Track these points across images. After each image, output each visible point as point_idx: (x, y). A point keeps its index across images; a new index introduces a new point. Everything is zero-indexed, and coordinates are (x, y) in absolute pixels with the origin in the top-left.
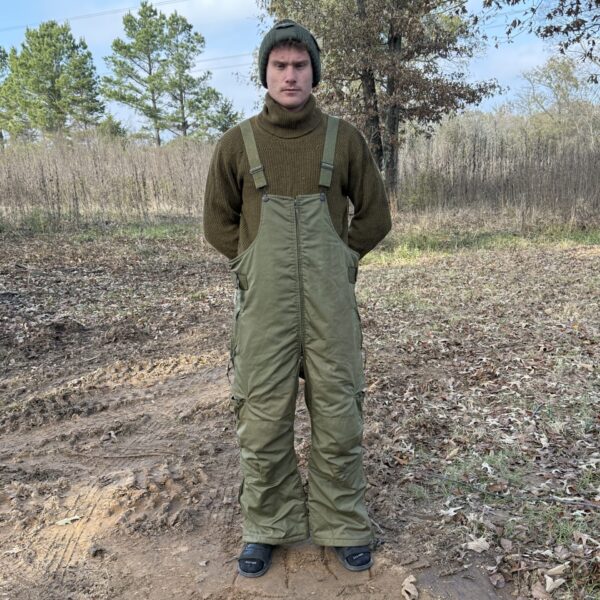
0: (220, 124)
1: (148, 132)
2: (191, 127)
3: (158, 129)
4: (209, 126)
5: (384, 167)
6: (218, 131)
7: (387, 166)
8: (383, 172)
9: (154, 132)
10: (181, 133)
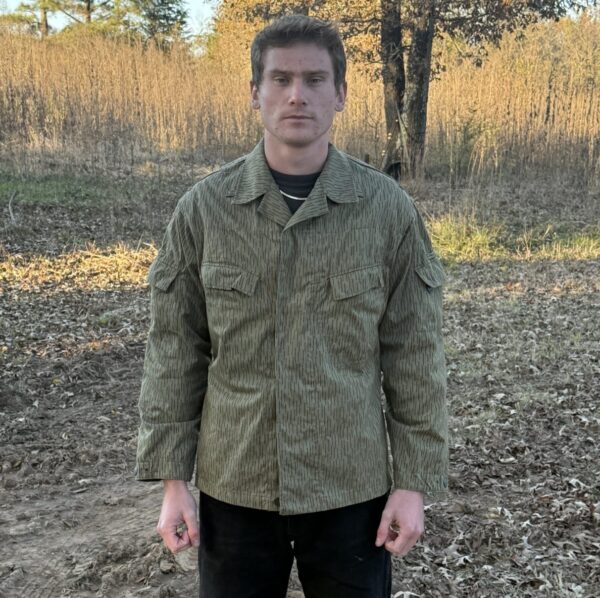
0: (145, 8)
1: (28, 14)
2: (99, 10)
3: (45, 10)
4: (128, 11)
5: (406, 107)
6: (142, 19)
7: (412, 107)
8: (404, 115)
9: (39, 14)
10: (82, 18)
